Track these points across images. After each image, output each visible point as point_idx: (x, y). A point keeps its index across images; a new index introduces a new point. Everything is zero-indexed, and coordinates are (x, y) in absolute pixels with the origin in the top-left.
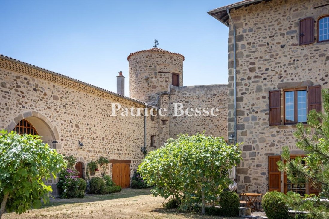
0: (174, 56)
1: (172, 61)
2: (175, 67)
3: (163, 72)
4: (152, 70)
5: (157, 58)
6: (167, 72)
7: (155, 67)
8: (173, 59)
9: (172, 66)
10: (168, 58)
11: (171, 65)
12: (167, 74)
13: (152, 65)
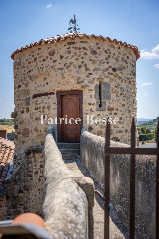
0: (59, 45)
1: (55, 61)
2: (60, 75)
3: (40, 95)
4: (21, 94)
5: (30, 63)
6: (47, 91)
7: (26, 85)
8: (56, 57)
9: (55, 73)
10: (47, 57)
11: (53, 73)
12: (45, 99)
13: (21, 83)
